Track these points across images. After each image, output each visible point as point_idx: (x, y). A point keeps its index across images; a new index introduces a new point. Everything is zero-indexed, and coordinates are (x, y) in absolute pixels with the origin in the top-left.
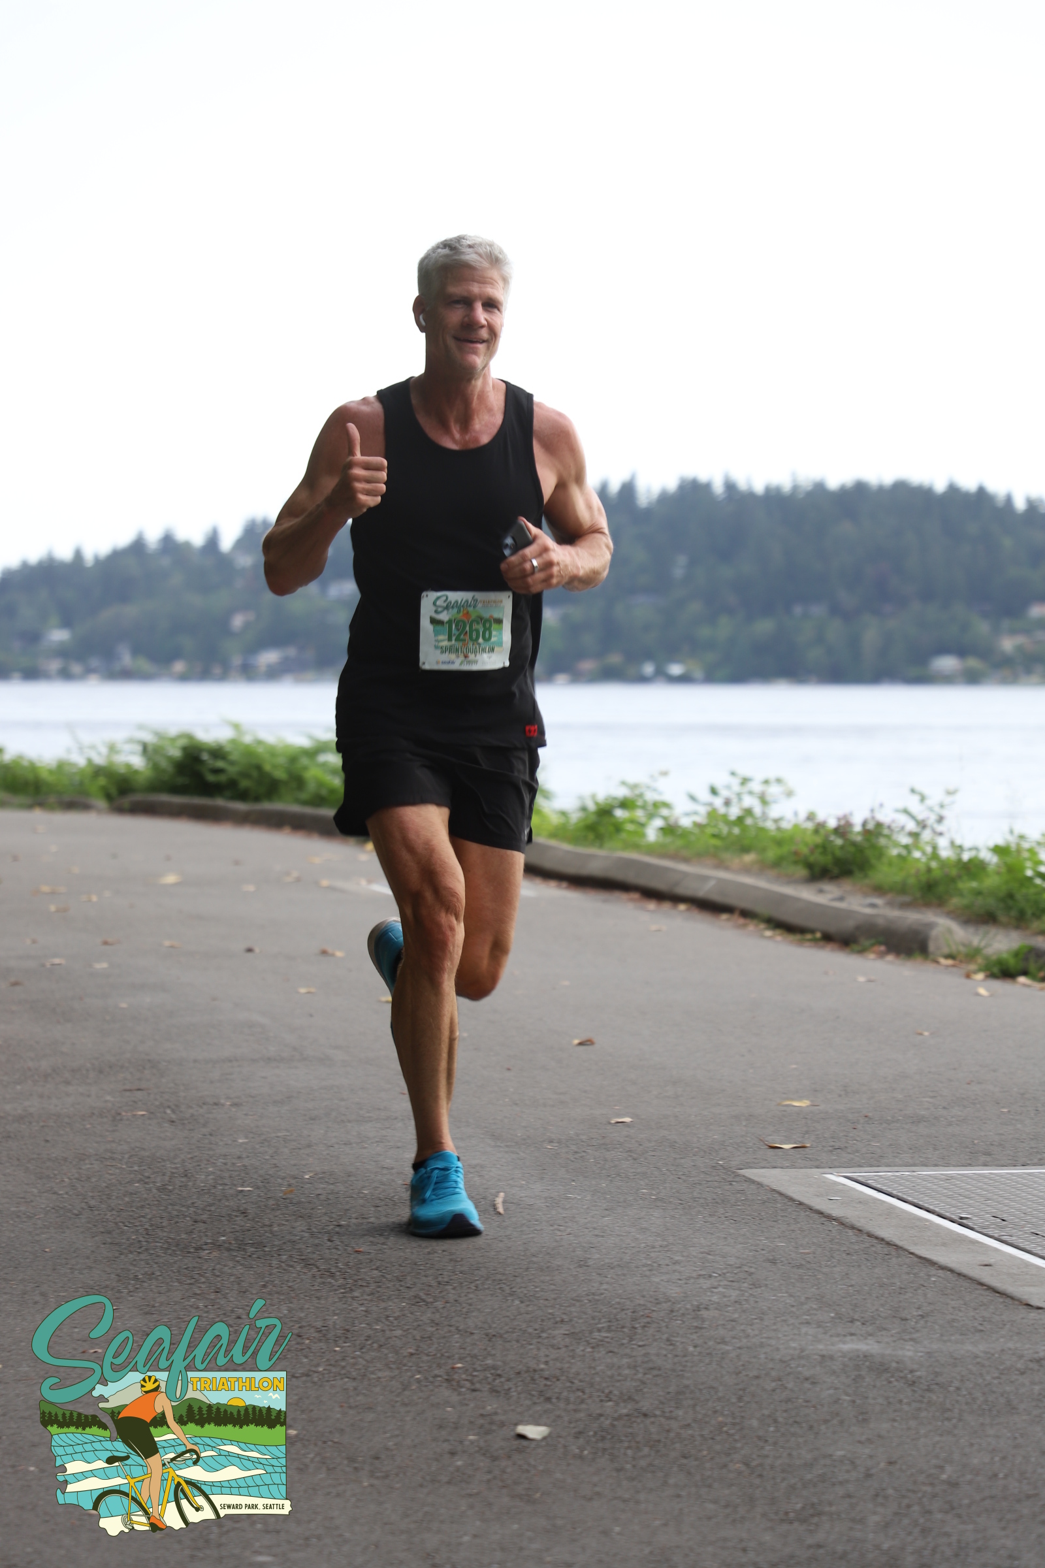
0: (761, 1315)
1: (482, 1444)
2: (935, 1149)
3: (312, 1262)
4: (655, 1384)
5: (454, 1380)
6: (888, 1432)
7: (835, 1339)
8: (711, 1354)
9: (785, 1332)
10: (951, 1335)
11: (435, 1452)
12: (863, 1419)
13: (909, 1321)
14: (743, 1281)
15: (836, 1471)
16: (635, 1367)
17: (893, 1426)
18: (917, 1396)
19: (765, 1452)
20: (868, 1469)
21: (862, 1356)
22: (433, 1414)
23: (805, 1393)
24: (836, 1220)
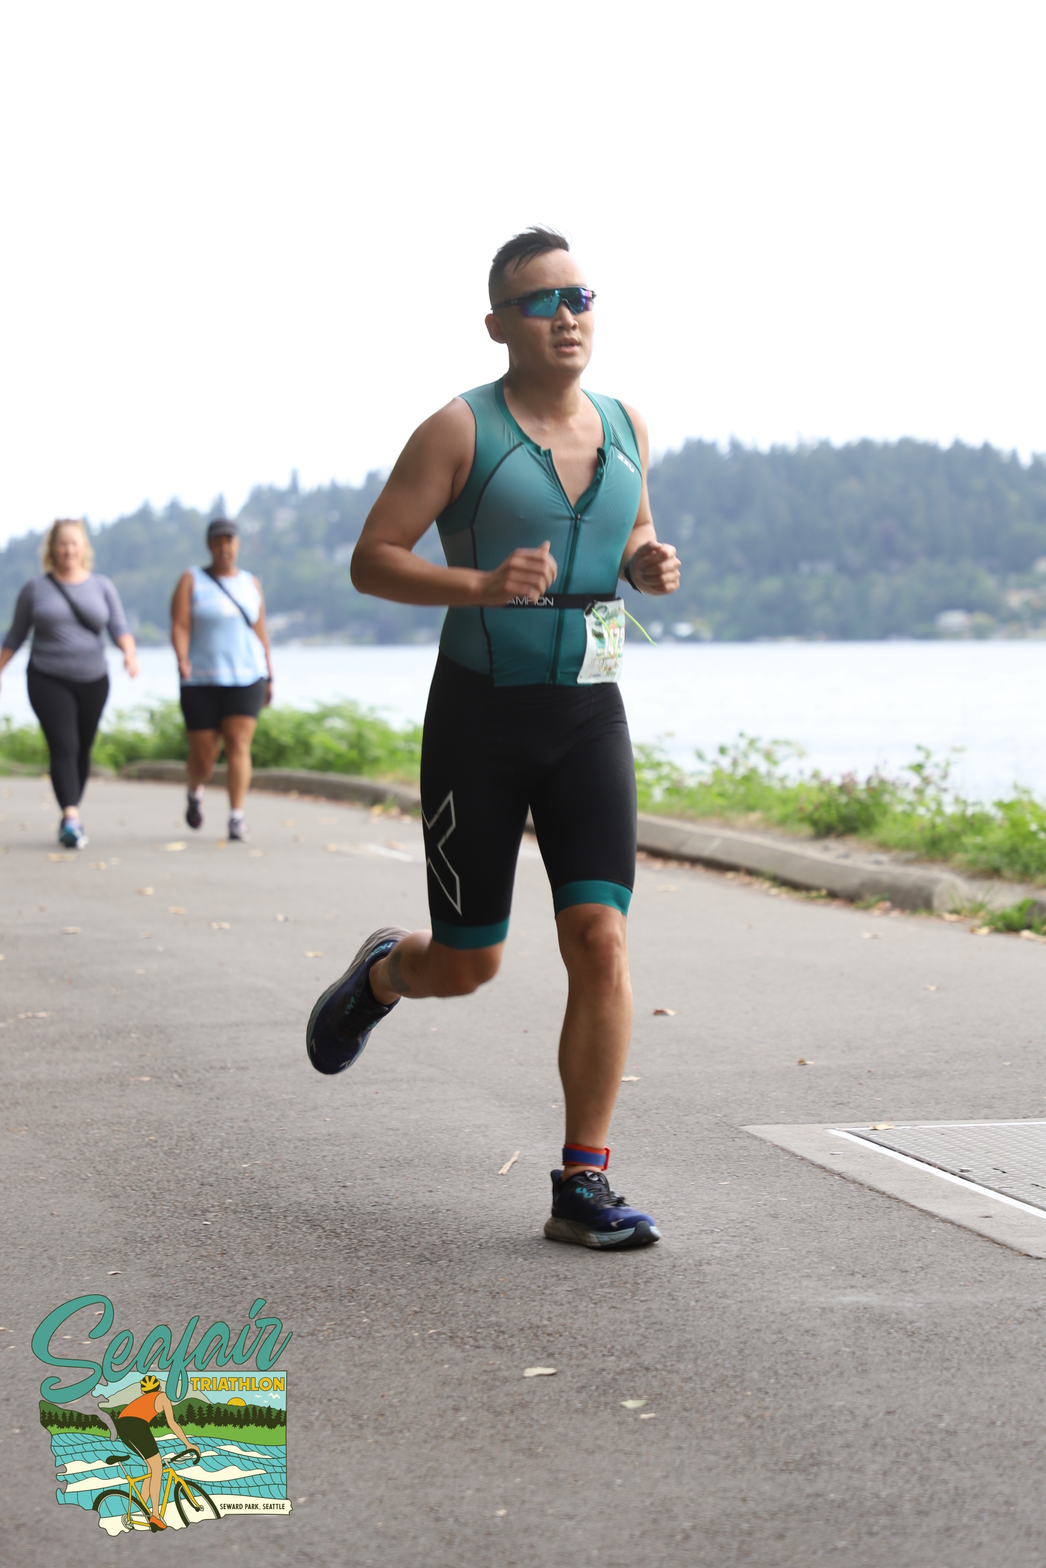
0: (762, 1270)
1: (485, 1399)
2: (937, 1103)
3: (319, 1222)
4: (657, 1339)
5: (458, 1337)
6: (888, 1382)
7: (836, 1292)
8: (712, 1308)
9: (786, 1285)
10: (951, 1286)
11: (439, 1409)
12: (863, 1370)
13: (909, 1273)
14: (745, 1235)
15: (835, 1421)
16: (637, 1322)
17: (892, 1376)
18: (916, 1346)
19: (766, 1404)
20: (867, 1419)
21: (861, 1308)
22: (437, 1371)
23: (805, 1345)
24: (839, 1174)
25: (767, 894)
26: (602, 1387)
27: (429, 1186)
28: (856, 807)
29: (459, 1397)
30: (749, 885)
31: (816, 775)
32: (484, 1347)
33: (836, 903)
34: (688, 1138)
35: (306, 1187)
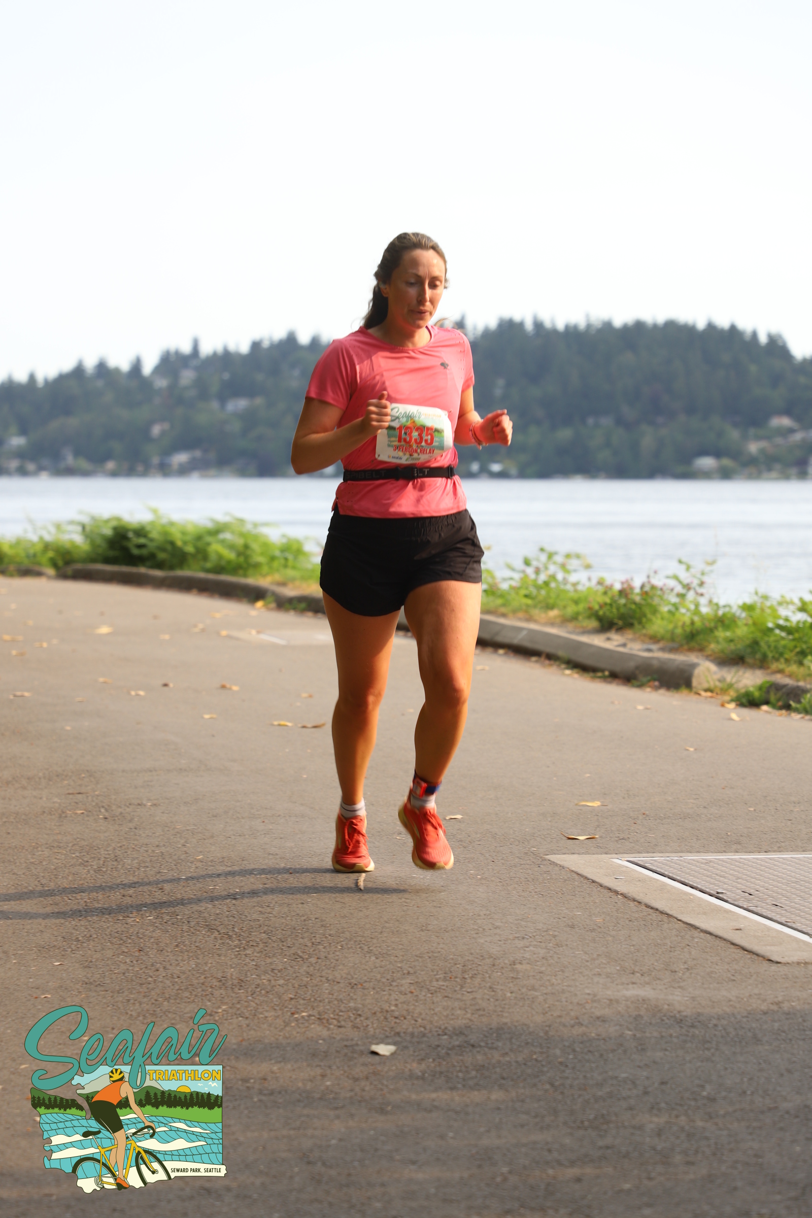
0: (563, 969)
1: (346, 1068)
2: (698, 840)
3: (214, 927)
5: (324, 1018)
6: (661, 1059)
7: (620, 987)
8: (524, 999)
9: (581, 981)
10: (710, 983)
11: (310, 1075)
12: (642, 1049)
13: (677, 973)
14: (549, 941)
15: (621, 1089)
16: (465, 1009)
17: (665, 1054)
18: (683, 1031)
19: (565, 1075)
20: (646, 1088)
21: (640, 1000)
23: (597, 1029)
24: (621, 894)
25: (564, 675)
28: (632, 607)
29: (325, 1066)
30: (549, 666)
31: (601, 582)
32: (345, 1027)
33: (616, 682)
34: (503, 864)
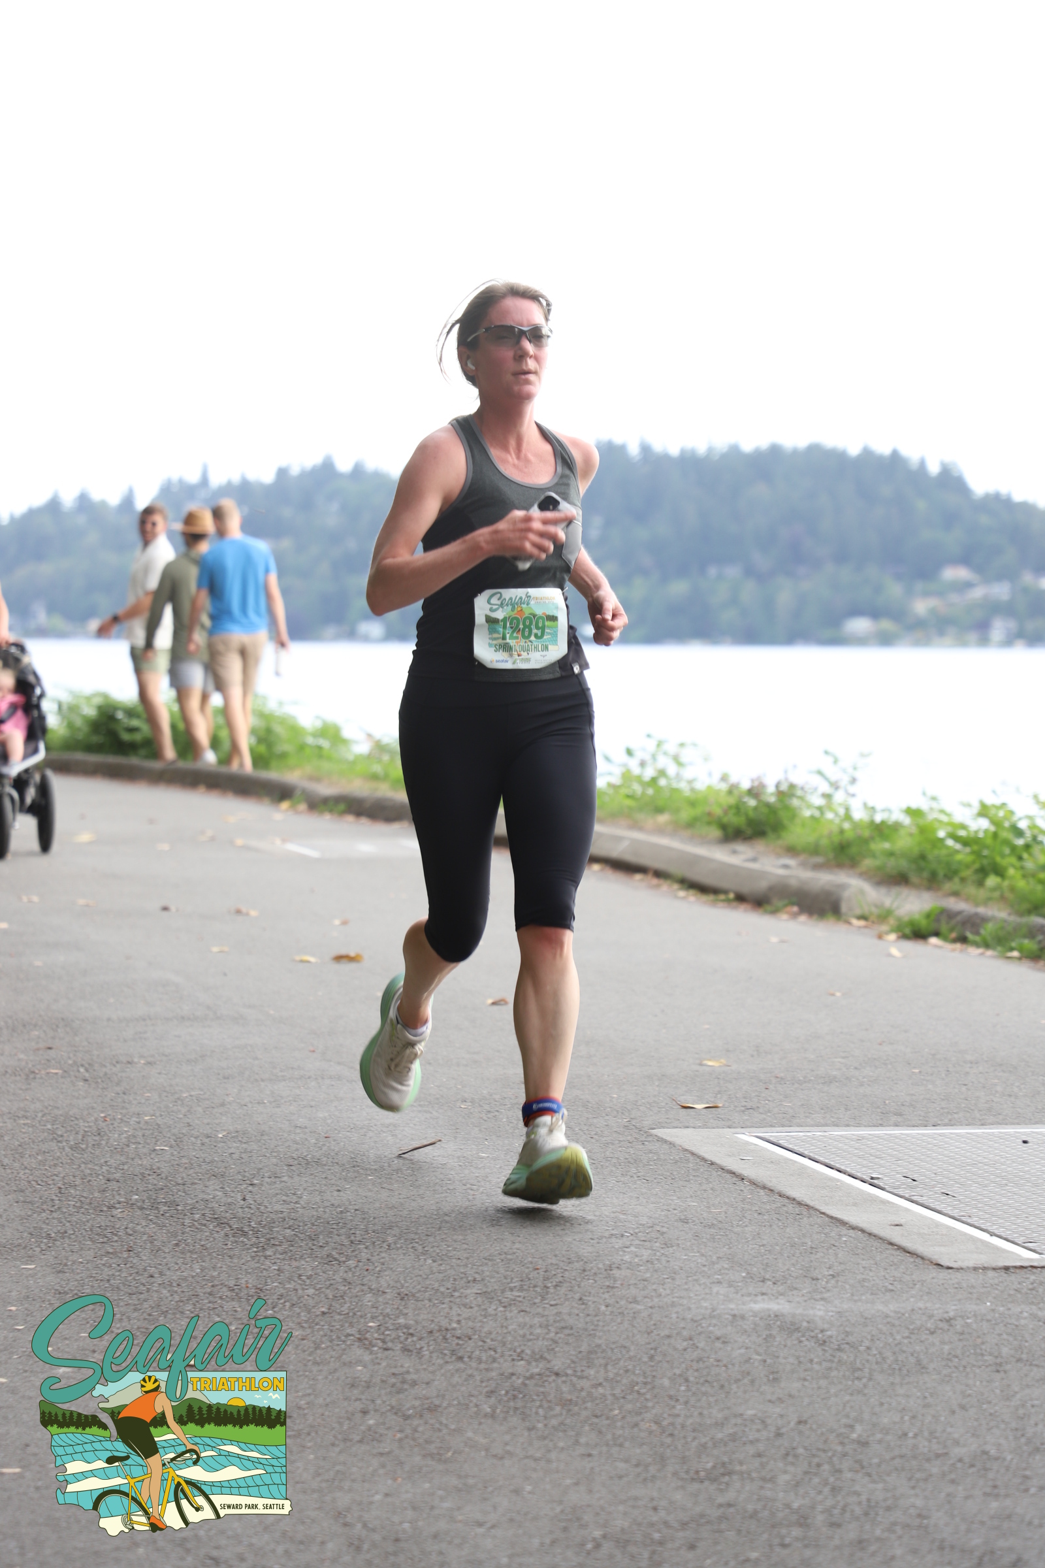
0: (673, 1275)
1: (394, 1402)
2: (847, 1110)
3: (226, 1220)
4: (567, 1343)
5: (366, 1339)
6: (799, 1391)
7: (746, 1299)
8: (623, 1314)
9: (697, 1291)
10: (862, 1294)
11: (347, 1411)
12: (774, 1379)
13: (820, 1281)
14: (655, 1240)
15: (747, 1430)
16: (547, 1327)
17: (803, 1385)
18: (827, 1355)
19: (676, 1411)
20: (779, 1429)
21: (772, 1315)
22: (345, 1373)
23: (716, 1352)
24: (749, 1180)
25: (676, 897)
26: (512, 1392)
27: (337, 1186)
28: (765, 810)
29: (367, 1400)
30: (658, 886)
31: (724, 778)
32: (393, 1350)
33: (743, 907)
35: (213, 1184)
